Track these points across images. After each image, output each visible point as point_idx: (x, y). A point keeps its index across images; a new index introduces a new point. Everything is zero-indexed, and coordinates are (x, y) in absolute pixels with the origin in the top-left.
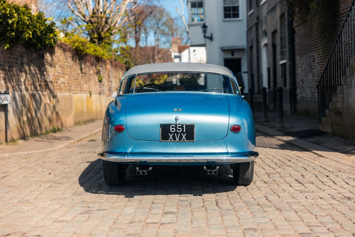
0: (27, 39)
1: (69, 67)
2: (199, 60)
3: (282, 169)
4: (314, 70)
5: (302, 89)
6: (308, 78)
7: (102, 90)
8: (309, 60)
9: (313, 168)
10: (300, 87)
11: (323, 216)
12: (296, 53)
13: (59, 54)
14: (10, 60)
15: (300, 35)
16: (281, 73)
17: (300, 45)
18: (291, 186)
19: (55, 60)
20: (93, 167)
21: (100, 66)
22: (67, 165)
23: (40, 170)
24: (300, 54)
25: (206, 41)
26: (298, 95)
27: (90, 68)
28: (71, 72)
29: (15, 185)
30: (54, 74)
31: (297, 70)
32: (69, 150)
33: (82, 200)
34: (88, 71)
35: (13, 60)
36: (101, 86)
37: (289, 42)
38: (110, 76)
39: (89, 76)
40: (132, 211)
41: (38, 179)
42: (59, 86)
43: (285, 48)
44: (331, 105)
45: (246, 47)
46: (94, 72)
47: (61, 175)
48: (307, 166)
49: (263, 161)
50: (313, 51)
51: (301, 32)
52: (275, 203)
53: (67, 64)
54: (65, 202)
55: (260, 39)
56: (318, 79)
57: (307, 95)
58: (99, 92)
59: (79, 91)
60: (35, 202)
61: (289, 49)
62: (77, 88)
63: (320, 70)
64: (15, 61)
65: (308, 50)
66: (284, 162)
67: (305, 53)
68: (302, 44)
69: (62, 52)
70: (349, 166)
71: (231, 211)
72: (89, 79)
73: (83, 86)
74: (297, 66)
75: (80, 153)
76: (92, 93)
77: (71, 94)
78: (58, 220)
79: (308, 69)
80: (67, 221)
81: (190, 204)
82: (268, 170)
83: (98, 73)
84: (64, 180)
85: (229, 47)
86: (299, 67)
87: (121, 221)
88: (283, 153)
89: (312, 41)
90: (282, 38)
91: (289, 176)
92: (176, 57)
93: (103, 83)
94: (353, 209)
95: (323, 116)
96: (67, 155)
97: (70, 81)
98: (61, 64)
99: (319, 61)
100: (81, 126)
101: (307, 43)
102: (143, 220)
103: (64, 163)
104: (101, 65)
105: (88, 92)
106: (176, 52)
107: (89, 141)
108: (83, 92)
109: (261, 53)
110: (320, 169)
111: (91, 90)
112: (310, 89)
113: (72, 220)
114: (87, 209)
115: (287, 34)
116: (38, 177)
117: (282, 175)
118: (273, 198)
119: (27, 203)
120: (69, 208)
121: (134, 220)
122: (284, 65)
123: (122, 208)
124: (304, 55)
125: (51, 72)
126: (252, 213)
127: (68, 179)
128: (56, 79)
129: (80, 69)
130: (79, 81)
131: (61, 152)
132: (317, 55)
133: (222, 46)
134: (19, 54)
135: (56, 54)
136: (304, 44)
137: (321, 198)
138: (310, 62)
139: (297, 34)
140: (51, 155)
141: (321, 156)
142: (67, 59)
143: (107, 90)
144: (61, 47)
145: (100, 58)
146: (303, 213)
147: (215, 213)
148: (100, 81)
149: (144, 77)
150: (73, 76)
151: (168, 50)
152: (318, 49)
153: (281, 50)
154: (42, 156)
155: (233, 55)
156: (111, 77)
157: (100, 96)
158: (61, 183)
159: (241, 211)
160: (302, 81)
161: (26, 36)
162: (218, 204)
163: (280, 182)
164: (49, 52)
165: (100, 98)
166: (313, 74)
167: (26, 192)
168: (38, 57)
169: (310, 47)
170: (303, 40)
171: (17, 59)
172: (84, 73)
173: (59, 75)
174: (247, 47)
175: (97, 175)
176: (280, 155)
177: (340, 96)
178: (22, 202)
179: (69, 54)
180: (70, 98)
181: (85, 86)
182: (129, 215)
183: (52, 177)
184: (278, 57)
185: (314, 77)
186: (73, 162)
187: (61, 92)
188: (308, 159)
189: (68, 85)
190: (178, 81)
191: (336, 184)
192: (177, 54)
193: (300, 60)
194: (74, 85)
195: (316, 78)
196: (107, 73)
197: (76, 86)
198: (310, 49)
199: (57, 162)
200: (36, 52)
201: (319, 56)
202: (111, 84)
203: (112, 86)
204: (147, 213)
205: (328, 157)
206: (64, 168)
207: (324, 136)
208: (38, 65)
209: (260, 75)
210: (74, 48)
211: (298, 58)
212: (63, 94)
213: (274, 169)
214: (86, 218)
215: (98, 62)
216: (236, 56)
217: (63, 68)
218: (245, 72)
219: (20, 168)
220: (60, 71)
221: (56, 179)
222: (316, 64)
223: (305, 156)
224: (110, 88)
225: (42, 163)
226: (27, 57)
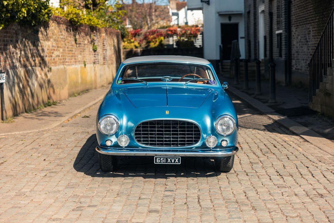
0: (21, 18)
1: (64, 40)
2: (197, 19)
3: (266, 157)
4: (308, 43)
5: (297, 61)
6: (303, 50)
7: (96, 59)
8: (305, 32)
9: (296, 157)
10: (296, 58)
11: (293, 217)
12: (292, 23)
13: (53, 28)
14: (5, 39)
15: (296, 6)
16: (276, 43)
17: (296, 15)
18: (271, 179)
19: (49, 34)
20: (86, 152)
21: (94, 36)
22: (61, 149)
23: (35, 155)
24: (296, 25)
25: (203, 5)
26: (293, 66)
27: (85, 38)
28: (65, 44)
29: (12, 174)
30: (49, 48)
31: (293, 40)
32: (63, 129)
33: (74, 193)
34: (83, 41)
35: (8, 39)
36: (96, 56)
37: (285, 12)
38: (105, 44)
39: (83, 47)
40: (120, 208)
41: (34, 166)
42: (54, 59)
43: (282, 17)
44: (321, 85)
45: (243, 12)
46: (88, 42)
47: (55, 161)
48: (291, 153)
49: (249, 146)
50: (308, 24)
51: (298, 3)
52: (252, 200)
53: (62, 37)
54: (59, 196)
55: (257, 5)
56: (313, 52)
57: (302, 67)
58: (93, 61)
59: (73, 62)
60: (31, 195)
61: (285, 19)
62: (71, 59)
63: (315, 44)
64: (10, 39)
65: (304, 22)
66: (269, 148)
67: (301, 25)
68: (298, 15)
69: (56, 25)
70: (331, 155)
71: (210, 210)
72: (83, 49)
73: (77, 57)
74: (293, 37)
75: (74, 134)
76: (86, 63)
77: (65, 66)
78: (53, 217)
79: (304, 41)
80: (60, 219)
81: (173, 200)
82: (252, 158)
83: (93, 41)
84: (58, 168)
85: (226, 12)
86: (294, 38)
87: (109, 220)
88: (270, 136)
89: (308, 13)
90: (278, 7)
91: (271, 166)
92: (174, 14)
93: (97, 53)
94: (323, 208)
95: (314, 95)
96: (61, 136)
97: (64, 54)
98: (56, 37)
99: (314, 34)
100: (75, 98)
101: (303, 15)
102: (129, 219)
103: (59, 146)
104: (95, 34)
105: (83, 63)
106: (174, 10)
107: (83, 117)
108: (78, 63)
109: (258, 19)
110: (302, 158)
111: (86, 61)
112: (305, 61)
113: (64, 218)
114: (79, 205)
115: (283, 4)
116: (34, 164)
117: (264, 165)
118: (252, 194)
119: (23, 196)
120: (63, 203)
121: (121, 219)
122: (280, 34)
123: (111, 204)
124: (300, 27)
125: (46, 46)
126: (229, 212)
127: (62, 167)
128: (50, 52)
129: (74, 40)
130: (73, 52)
131: (55, 132)
132: (312, 28)
133: (219, 10)
134: (14, 31)
135: (50, 28)
136: (300, 16)
137: (296, 195)
138: (305, 34)
139: (294, 5)
140: (46, 135)
141: (306, 141)
142: (61, 32)
143: (102, 59)
144: (55, 20)
145: (95, 27)
146: (276, 213)
147: (195, 212)
148: (95, 51)
149: (139, 39)
150: (68, 48)
151: (165, 7)
152: (314, 22)
153: (277, 19)
154: (37, 137)
155: (230, 20)
156: (106, 46)
157: (95, 65)
158: (55, 172)
159: (219, 210)
160: (297, 52)
161: (21, 16)
162: (200, 201)
163: (261, 174)
164: (43, 27)
165: (95, 67)
166: (308, 47)
167: (23, 183)
168: (33, 33)
169: (306, 19)
170: (299, 11)
171: (12, 37)
172: (78, 44)
173: (54, 48)
174: (245, 12)
175: (89, 162)
176: (267, 139)
177: (330, 77)
178: (19, 194)
179: (63, 27)
180: (65, 71)
181: (80, 56)
182: (116, 214)
183: (47, 164)
184: (275, 26)
185: (308, 49)
186: (67, 145)
187: (56, 65)
188: (293, 145)
189: (62, 58)
190: (175, 43)
191: (314, 177)
192: (175, 11)
193: (296, 31)
194: (68, 57)
195: (311, 51)
196: (101, 41)
197: (71, 58)
198: (306, 21)
199: (52, 145)
200: (30, 29)
201: (314, 29)
202: (106, 52)
203: (106, 54)
204: (133, 211)
205: (313, 142)
206: (58, 153)
207: (313, 116)
208: (33, 41)
209: (257, 42)
210: (68, 19)
211: (293, 29)
212: (57, 67)
213: (259, 157)
214: (78, 216)
215: (93, 32)
216: (234, 21)
217: (57, 41)
218: (242, 38)
219: (16, 153)
220: (54, 45)
221: (50, 167)
222: (311, 37)
223: (291, 141)
224: (104, 56)
225: (37, 147)
226: (21, 34)
